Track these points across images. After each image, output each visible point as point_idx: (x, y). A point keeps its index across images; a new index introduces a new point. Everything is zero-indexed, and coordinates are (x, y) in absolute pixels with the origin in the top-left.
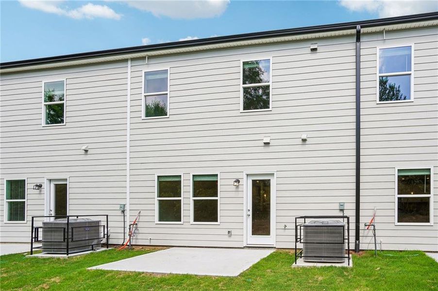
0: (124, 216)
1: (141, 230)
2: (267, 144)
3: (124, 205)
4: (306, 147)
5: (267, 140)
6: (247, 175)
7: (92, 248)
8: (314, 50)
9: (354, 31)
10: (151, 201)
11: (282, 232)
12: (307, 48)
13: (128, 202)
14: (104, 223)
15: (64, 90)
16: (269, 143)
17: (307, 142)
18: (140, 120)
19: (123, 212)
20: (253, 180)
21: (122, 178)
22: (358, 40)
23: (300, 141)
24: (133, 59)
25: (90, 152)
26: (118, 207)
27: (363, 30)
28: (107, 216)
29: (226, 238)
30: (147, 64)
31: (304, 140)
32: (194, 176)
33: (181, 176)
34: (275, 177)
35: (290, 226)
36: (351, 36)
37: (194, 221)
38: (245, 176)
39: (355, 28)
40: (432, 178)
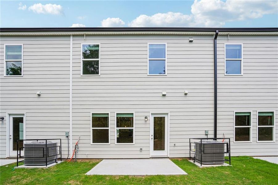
0: (68, 139)
1: (80, 149)
2: (164, 95)
3: (68, 132)
4: (187, 98)
5: (164, 93)
6: (152, 114)
7: (56, 161)
8: (191, 41)
9: (214, 33)
10: (88, 130)
11: (173, 148)
12: (186, 40)
13: (71, 130)
14: (59, 145)
15: (21, 52)
17: (188, 95)
18: (79, 76)
19: (67, 137)
20: (154, 117)
21: (67, 115)
22: (216, 38)
23: (183, 95)
24: (74, 36)
25: (42, 96)
26: (64, 134)
27: (220, 33)
28: (61, 139)
29: (139, 153)
30: (85, 40)
31: (186, 94)
32: (117, 114)
33: (108, 114)
34: (169, 115)
35: (177, 145)
36: (212, 35)
37: (117, 143)
38: (151, 114)
39: (216, 31)
40: (252, 117)
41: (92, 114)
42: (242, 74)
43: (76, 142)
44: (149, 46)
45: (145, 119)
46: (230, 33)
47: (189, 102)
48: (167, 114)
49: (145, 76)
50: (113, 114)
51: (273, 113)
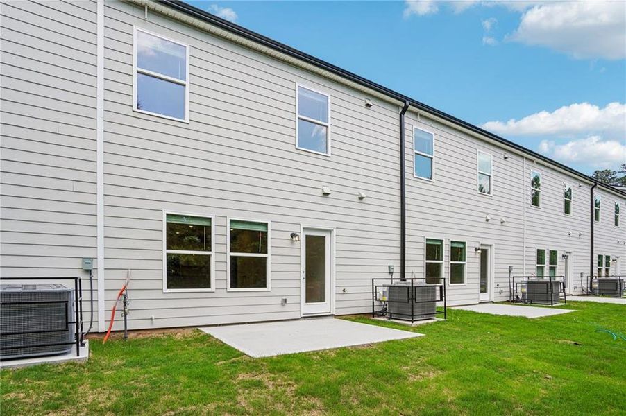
0: (91, 279)
2: (326, 194)
3: (92, 259)
5: (327, 191)
6: (304, 228)
8: (368, 105)
9: (403, 104)
11: (341, 297)
12: (361, 101)
13: (101, 254)
16: (328, 194)
17: (364, 201)
19: (89, 271)
20: (307, 236)
22: (403, 112)
23: (357, 199)
26: (78, 263)
27: (411, 108)
28: (76, 279)
29: (279, 308)
30: (145, 20)
31: (361, 198)
32: (231, 221)
33: (210, 219)
34: (334, 233)
35: (348, 290)
36: (397, 106)
37: (231, 287)
38: (302, 229)
39: (405, 102)
40: (445, 248)
41: (167, 214)
42: (433, 180)
43: (120, 285)
44: (299, 90)
45: (290, 238)
46: (422, 112)
47: (365, 214)
48: (330, 231)
49: (292, 148)
50: (222, 222)
51: (464, 243)
